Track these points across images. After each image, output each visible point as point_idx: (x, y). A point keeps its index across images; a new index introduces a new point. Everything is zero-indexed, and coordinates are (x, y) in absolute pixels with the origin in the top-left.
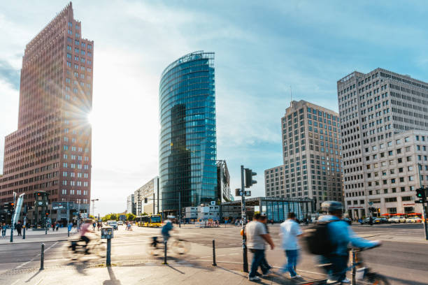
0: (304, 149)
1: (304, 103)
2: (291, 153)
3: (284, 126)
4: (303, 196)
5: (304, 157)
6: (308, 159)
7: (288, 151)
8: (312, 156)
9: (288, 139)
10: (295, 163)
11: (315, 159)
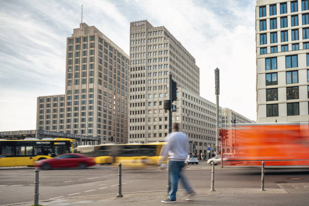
0: (91, 81)
1: (96, 30)
2: (77, 82)
3: (70, 48)
4: (86, 134)
5: (91, 90)
6: (96, 94)
7: (73, 79)
8: (100, 91)
9: (74, 65)
10: (80, 94)
11: (102, 95)
